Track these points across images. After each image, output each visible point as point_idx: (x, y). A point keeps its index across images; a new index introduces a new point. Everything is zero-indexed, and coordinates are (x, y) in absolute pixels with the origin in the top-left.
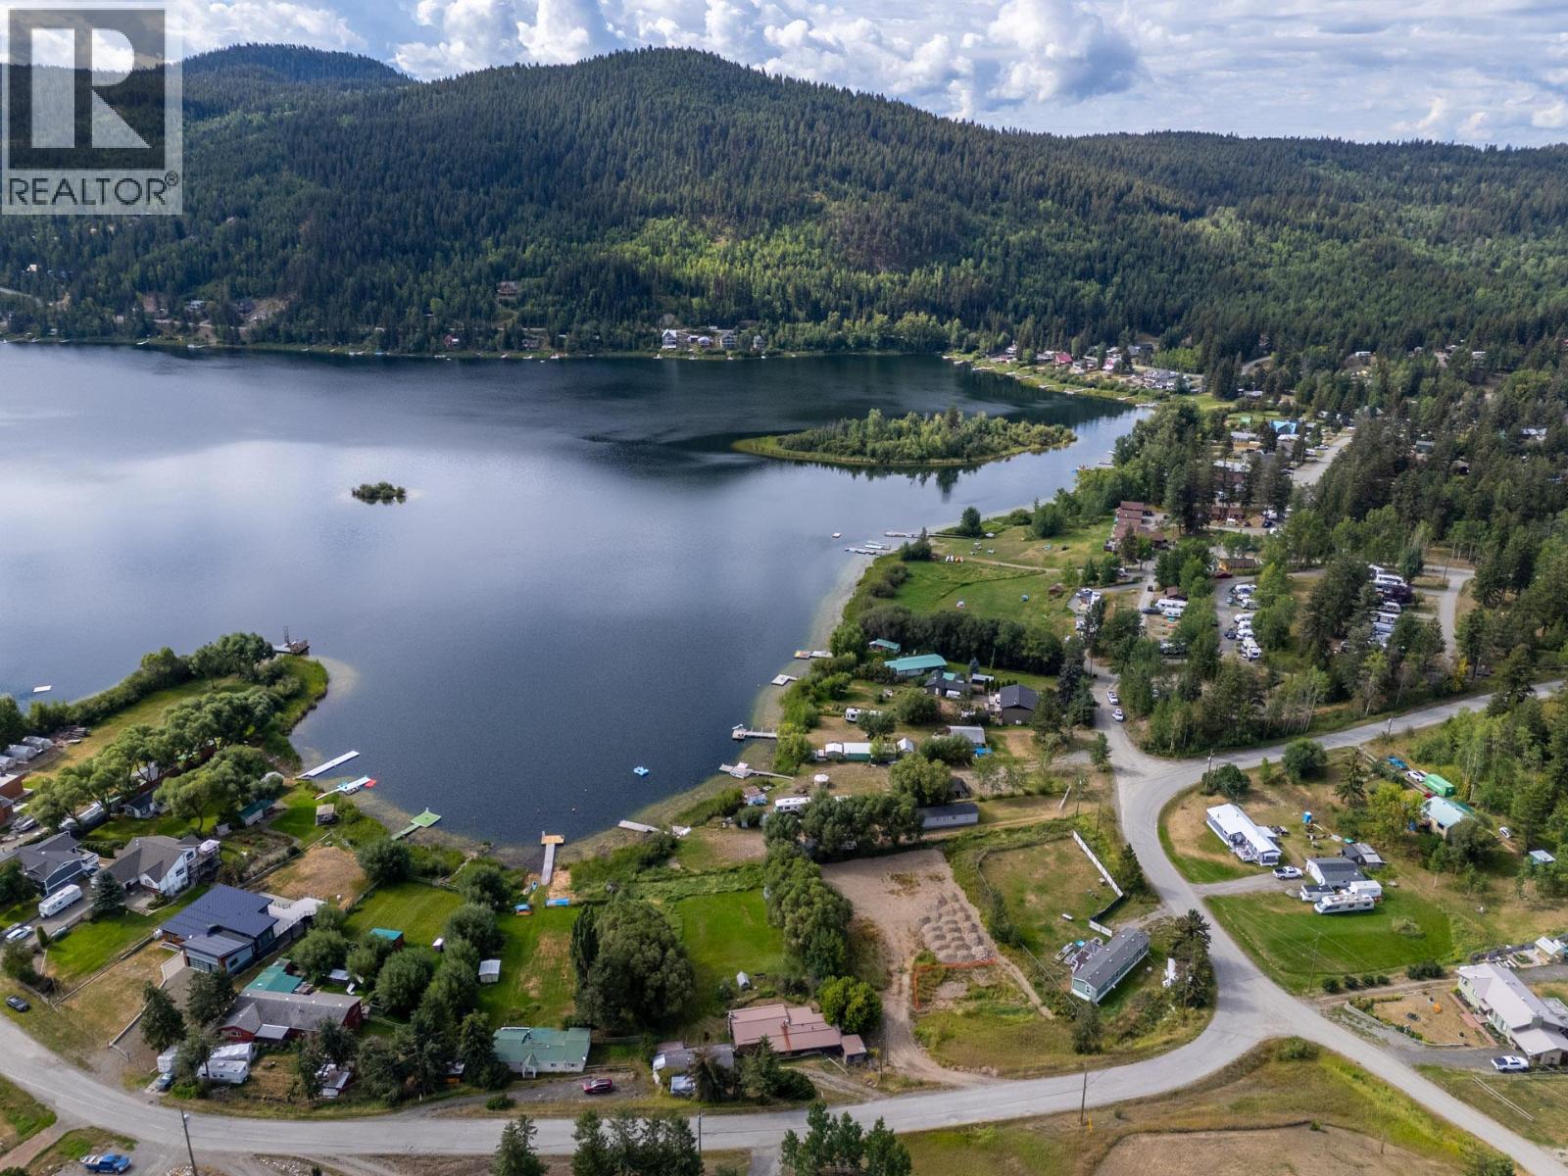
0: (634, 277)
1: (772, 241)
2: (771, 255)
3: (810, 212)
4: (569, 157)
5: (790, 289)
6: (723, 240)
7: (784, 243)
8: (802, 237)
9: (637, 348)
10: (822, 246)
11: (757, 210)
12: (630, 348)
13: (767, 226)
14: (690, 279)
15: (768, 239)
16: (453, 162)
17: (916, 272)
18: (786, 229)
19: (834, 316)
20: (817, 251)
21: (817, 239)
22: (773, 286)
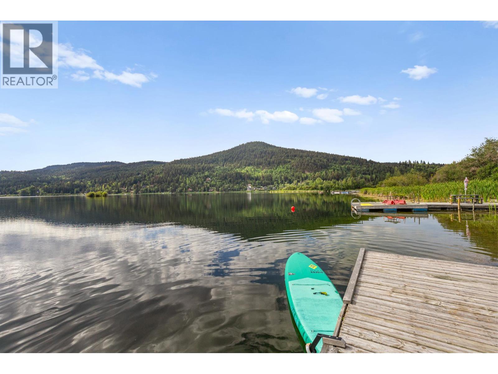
0: (241, 176)
1: (277, 169)
2: (277, 171)
3: (287, 163)
4: (230, 159)
5: (283, 177)
6: (265, 169)
7: (280, 169)
8: (285, 167)
9: (240, 191)
10: (291, 169)
11: (273, 162)
12: (238, 190)
13: (276, 166)
14: (256, 177)
15: (276, 169)
16: (203, 160)
17: (317, 173)
18: (281, 166)
19: (295, 182)
20: (289, 170)
21: (289, 167)
22: (278, 177)
